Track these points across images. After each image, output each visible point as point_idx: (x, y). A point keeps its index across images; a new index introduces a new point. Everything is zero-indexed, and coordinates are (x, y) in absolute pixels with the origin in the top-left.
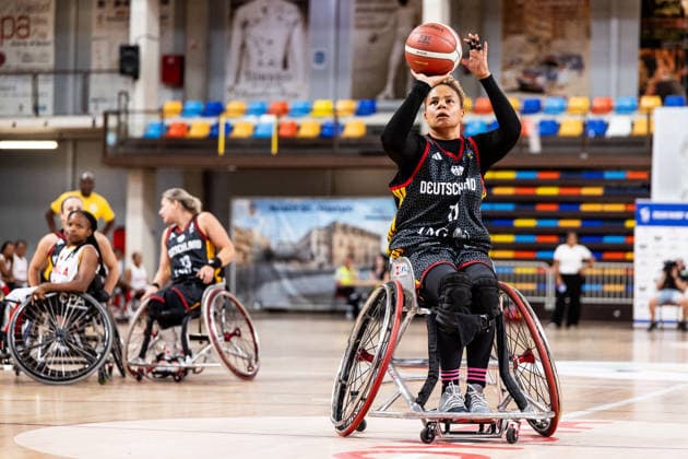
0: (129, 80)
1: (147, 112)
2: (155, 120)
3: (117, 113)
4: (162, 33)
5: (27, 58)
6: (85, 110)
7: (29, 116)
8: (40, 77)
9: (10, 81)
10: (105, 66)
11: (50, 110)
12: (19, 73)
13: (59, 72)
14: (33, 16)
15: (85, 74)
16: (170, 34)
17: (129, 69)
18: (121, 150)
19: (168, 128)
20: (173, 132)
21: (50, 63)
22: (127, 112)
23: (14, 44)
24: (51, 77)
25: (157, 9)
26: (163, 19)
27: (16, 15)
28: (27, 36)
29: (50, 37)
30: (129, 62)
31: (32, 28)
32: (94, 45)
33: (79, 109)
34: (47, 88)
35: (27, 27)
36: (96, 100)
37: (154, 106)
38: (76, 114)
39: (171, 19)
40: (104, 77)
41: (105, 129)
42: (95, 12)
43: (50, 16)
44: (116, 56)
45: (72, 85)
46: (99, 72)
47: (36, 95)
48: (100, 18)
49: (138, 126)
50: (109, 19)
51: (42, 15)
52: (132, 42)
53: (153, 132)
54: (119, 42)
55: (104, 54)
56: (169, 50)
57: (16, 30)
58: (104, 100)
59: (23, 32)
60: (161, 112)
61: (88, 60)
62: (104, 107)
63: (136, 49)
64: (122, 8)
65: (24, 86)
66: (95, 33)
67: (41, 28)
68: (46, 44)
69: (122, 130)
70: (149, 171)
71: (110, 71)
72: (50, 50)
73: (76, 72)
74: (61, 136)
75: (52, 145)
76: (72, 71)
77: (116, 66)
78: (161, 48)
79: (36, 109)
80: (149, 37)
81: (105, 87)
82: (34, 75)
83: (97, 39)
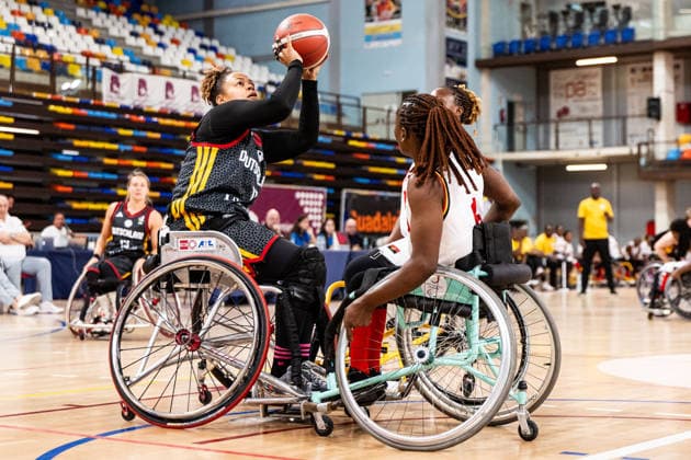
0: (654, 122)
1: (668, 142)
2: (673, 147)
3: (647, 144)
4: (676, 88)
5: (584, 109)
6: (624, 143)
7: (586, 149)
8: (594, 122)
9: (573, 125)
10: (637, 112)
11: (601, 143)
12: (579, 120)
13: (606, 118)
14: (587, 81)
15: (623, 118)
16: (681, 88)
17: (654, 113)
18: (650, 168)
19: (682, 153)
20: (686, 155)
21: (600, 112)
22: (653, 142)
23: (575, 101)
24: (601, 122)
25: (672, 71)
26: (676, 78)
27: (576, 81)
28: (584, 95)
29: (599, 95)
30: (654, 110)
31: (588, 89)
32: (630, 99)
33: (620, 142)
34: (598, 128)
35: (583, 89)
36: (632, 136)
37: (672, 138)
38: (618, 145)
39: (681, 79)
40: (637, 120)
41: (639, 155)
42: (629, 76)
43: (598, 81)
44: (644, 105)
45: (615, 125)
46: (634, 116)
47: (591, 134)
48: (633, 81)
49: (661, 153)
50: (640, 81)
51: (593, 81)
52: (655, 95)
53: (673, 156)
54: (646, 95)
55: (636, 104)
56: (682, 99)
57: (576, 91)
58: (637, 135)
59: (580, 92)
60: (677, 142)
61: (625, 108)
62: (637, 140)
63: (658, 100)
64: (648, 73)
65: (583, 128)
66: (631, 90)
67: (593, 89)
68: (596, 100)
69: (650, 155)
70: (670, 183)
71: (641, 116)
72: (600, 103)
73: (617, 117)
74: (609, 161)
75: (603, 167)
76: (615, 116)
77: (645, 112)
78: (676, 97)
79: (592, 144)
80: (668, 91)
81: (638, 127)
82: (589, 120)
83: (633, 94)
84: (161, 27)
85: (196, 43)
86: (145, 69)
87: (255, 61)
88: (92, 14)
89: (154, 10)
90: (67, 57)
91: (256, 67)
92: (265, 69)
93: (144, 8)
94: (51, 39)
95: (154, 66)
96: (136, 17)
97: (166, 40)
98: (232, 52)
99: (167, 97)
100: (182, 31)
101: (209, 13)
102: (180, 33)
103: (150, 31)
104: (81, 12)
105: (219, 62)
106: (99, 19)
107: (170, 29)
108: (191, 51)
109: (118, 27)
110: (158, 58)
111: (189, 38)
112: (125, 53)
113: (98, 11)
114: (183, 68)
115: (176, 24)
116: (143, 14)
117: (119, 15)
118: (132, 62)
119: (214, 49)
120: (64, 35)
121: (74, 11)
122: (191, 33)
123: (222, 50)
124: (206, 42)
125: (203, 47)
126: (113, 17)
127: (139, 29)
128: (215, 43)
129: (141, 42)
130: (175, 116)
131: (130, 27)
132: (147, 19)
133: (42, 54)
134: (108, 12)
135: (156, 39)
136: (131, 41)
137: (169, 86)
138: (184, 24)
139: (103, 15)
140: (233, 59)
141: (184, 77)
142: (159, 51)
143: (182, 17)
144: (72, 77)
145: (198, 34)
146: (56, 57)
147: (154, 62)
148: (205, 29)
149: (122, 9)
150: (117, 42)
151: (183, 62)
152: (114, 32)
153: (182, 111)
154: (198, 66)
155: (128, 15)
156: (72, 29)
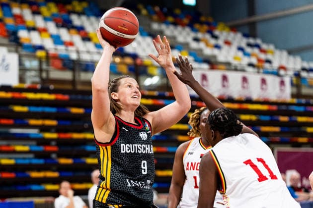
84: (217, 33)
85: (243, 42)
86: (205, 66)
87: (291, 52)
88: (163, 27)
89: (210, 20)
90: (147, 61)
91: (291, 58)
92: (298, 59)
93: (203, 19)
94: (135, 49)
95: (212, 63)
96: (197, 26)
97: (220, 42)
98: (271, 47)
99: (224, 86)
100: (232, 34)
101: (253, 19)
102: (231, 36)
103: (208, 36)
104: (155, 26)
105: (263, 56)
106: (169, 30)
107: (223, 34)
108: (240, 49)
109: (184, 35)
110: (215, 57)
111: (239, 39)
112: (190, 54)
113: (167, 23)
114: (235, 62)
115: (227, 29)
116: (201, 23)
117: (183, 25)
118: (196, 61)
119: (257, 46)
120: (144, 44)
121: (149, 26)
122: (239, 35)
123: (264, 46)
124: (252, 41)
125: (249, 45)
126: (179, 28)
127: (200, 35)
128: (259, 41)
129: (202, 45)
130: (231, 100)
131: (193, 35)
132: (205, 27)
133: (129, 60)
134: (175, 24)
135: (213, 42)
136: (194, 45)
137: (225, 78)
138: (234, 29)
139: (172, 27)
140: (273, 53)
141: (236, 70)
142: (216, 52)
143: (231, 23)
144: (151, 76)
145: (246, 35)
146: (138, 61)
147: (213, 60)
148: (250, 31)
149: (186, 21)
150: (184, 46)
151: (235, 58)
152: (181, 39)
153: (236, 96)
154: (246, 60)
155: (191, 25)
156: (149, 40)
